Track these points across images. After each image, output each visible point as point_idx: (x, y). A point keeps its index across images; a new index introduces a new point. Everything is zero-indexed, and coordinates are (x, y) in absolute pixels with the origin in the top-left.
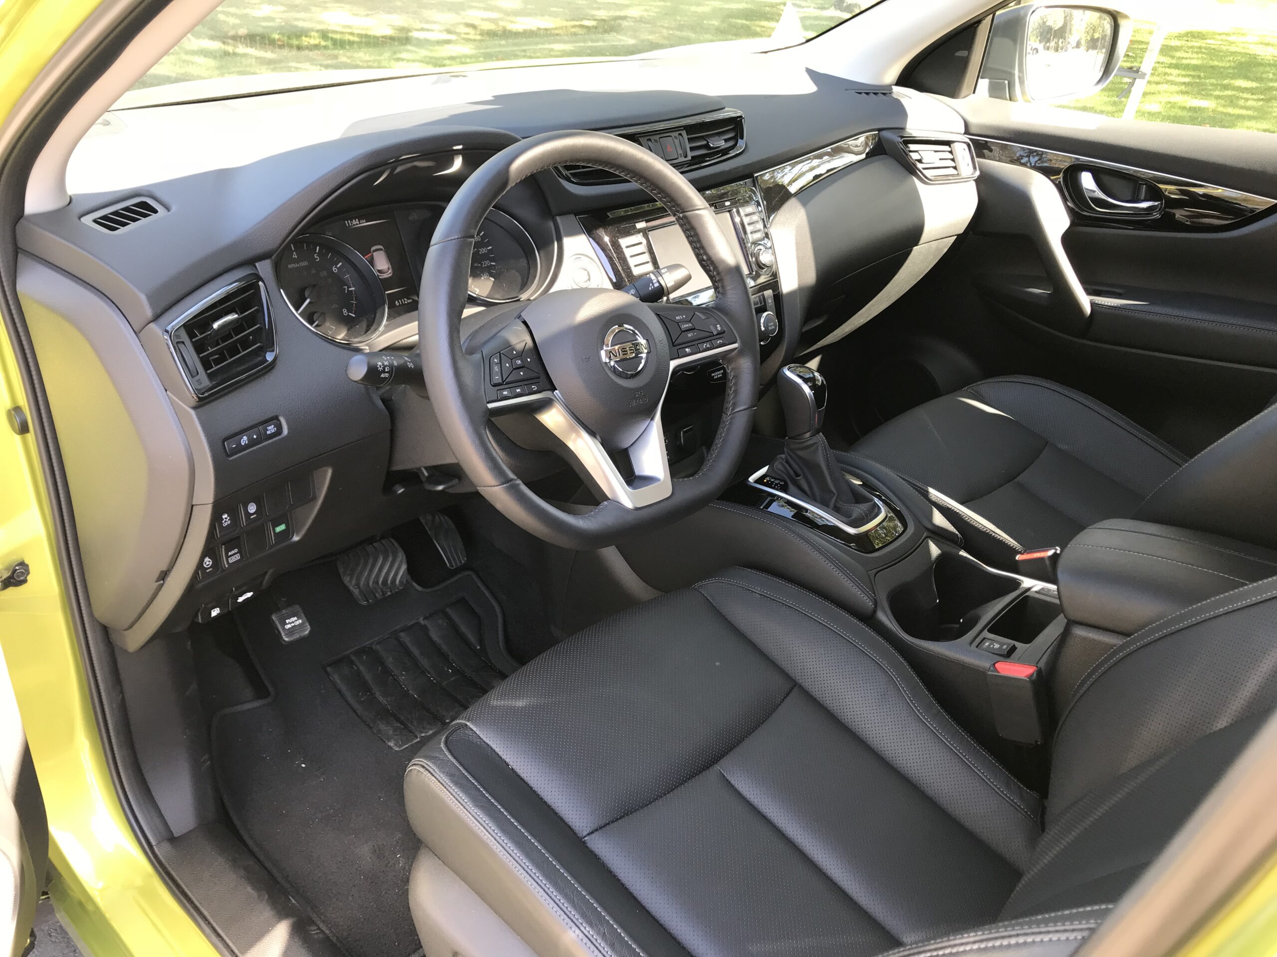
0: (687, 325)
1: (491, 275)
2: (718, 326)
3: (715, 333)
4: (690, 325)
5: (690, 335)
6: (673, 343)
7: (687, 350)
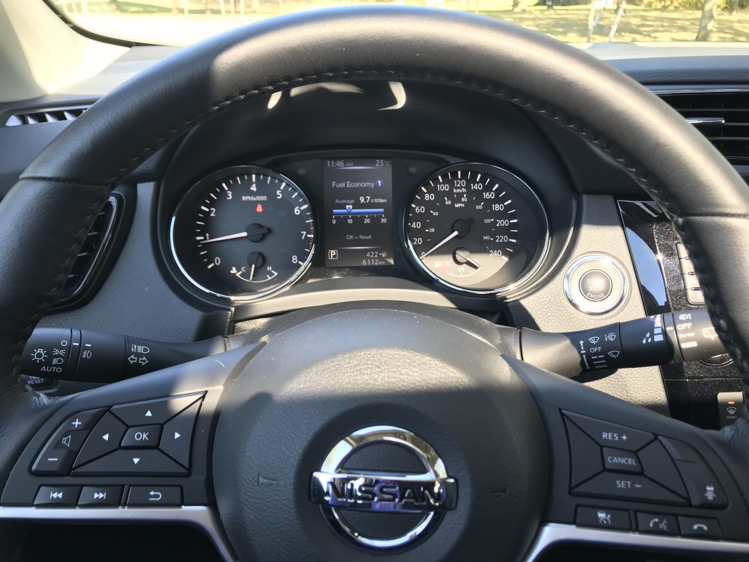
0: (623, 461)
1: (505, 253)
2: (710, 488)
3: (696, 501)
4: (631, 462)
5: (621, 484)
6: (571, 488)
7: (602, 515)
